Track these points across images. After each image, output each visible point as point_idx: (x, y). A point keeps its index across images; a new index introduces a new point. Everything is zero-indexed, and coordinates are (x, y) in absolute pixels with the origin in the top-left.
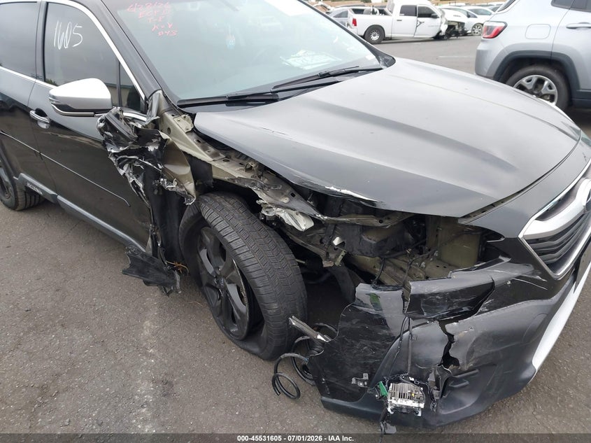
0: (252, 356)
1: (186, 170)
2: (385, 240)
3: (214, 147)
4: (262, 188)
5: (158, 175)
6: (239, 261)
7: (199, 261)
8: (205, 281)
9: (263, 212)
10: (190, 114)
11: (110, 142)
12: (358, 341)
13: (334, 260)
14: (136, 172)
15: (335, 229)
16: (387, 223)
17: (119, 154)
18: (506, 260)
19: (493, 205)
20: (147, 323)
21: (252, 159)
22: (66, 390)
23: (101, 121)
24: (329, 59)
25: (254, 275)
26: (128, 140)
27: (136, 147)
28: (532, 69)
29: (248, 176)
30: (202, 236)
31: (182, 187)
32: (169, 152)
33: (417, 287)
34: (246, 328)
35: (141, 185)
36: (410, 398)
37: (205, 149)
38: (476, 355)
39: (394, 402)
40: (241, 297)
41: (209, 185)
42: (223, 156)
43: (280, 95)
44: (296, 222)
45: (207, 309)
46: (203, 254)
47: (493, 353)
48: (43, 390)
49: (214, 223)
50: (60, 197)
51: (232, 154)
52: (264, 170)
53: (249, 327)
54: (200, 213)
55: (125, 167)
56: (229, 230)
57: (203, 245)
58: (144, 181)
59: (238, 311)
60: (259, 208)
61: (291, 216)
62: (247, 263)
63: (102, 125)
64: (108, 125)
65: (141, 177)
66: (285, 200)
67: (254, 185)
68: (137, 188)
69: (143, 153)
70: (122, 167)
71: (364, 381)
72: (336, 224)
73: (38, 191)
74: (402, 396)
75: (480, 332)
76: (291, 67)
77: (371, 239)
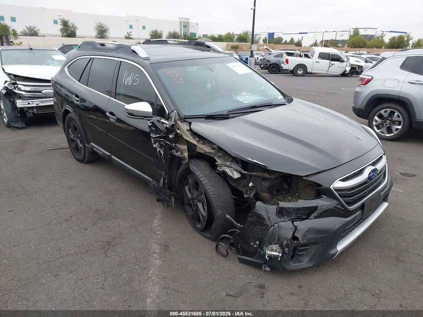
0: (206, 239)
1: (185, 147)
2: (273, 186)
3: (198, 138)
4: (219, 157)
5: (171, 148)
6: (205, 190)
7: (184, 192)
8: (186, 202)
9: (218, 168)
10: (189, 122)
11: (153, 132)
12: (255, 227)
13: (250, 195)
14: (161, 146)
15: (250, 178)
16: (273, 177)
17: (155, 138)
18: (325, 197)
19: (320, 172)
20: (156, 221)
21: (215, 144)
22: (120, 244)
23: (150, 123)
24: (257, 98)
25: (211, 196)
26: (162, 132)
27: (164, 135)
28: (387, 105)
29: (213, 151)
30: (187, 179)
31: (182, 154)
32: (179, 138)
33: (283, 204)
34: (205, 223)
35: (162, 153)
36: (276, 251)
37: (194, 138)
38: (307, 237)
39: (268, 252)
40: (204, 209)
41: (195, 155)
42: (202, 142)
43: (231, 116)
44: (233, 174)
45: (185, 217)
46: (187, 188)
47: (315, 238)
48: (109, 243)
49: (195, 172)
50: (113, 157)
51: (206, 142)
52: (220, 149)
53: (207, 223)
54: (188, 167)
55: (157, 144)
56: (202, 175)
57: (187, 183)
58: (164, 151)
59: (202, 215)
60: (217, 166)
61: (230, 170)
62: (209, 191)
63: (150, 124)
64: (153, 125)
65: (163, 149)
66: (229, 163)
67: (215, 155)
68: (161, 154)
69: (166, 138)
70: (155, 144)
71: (257, 244)
72: (251, 176)
73: (100, 152)
74: (272, 250)
75: (310, 227)
76: (238, 101)
77: (266, 184)
